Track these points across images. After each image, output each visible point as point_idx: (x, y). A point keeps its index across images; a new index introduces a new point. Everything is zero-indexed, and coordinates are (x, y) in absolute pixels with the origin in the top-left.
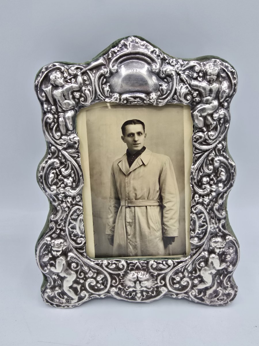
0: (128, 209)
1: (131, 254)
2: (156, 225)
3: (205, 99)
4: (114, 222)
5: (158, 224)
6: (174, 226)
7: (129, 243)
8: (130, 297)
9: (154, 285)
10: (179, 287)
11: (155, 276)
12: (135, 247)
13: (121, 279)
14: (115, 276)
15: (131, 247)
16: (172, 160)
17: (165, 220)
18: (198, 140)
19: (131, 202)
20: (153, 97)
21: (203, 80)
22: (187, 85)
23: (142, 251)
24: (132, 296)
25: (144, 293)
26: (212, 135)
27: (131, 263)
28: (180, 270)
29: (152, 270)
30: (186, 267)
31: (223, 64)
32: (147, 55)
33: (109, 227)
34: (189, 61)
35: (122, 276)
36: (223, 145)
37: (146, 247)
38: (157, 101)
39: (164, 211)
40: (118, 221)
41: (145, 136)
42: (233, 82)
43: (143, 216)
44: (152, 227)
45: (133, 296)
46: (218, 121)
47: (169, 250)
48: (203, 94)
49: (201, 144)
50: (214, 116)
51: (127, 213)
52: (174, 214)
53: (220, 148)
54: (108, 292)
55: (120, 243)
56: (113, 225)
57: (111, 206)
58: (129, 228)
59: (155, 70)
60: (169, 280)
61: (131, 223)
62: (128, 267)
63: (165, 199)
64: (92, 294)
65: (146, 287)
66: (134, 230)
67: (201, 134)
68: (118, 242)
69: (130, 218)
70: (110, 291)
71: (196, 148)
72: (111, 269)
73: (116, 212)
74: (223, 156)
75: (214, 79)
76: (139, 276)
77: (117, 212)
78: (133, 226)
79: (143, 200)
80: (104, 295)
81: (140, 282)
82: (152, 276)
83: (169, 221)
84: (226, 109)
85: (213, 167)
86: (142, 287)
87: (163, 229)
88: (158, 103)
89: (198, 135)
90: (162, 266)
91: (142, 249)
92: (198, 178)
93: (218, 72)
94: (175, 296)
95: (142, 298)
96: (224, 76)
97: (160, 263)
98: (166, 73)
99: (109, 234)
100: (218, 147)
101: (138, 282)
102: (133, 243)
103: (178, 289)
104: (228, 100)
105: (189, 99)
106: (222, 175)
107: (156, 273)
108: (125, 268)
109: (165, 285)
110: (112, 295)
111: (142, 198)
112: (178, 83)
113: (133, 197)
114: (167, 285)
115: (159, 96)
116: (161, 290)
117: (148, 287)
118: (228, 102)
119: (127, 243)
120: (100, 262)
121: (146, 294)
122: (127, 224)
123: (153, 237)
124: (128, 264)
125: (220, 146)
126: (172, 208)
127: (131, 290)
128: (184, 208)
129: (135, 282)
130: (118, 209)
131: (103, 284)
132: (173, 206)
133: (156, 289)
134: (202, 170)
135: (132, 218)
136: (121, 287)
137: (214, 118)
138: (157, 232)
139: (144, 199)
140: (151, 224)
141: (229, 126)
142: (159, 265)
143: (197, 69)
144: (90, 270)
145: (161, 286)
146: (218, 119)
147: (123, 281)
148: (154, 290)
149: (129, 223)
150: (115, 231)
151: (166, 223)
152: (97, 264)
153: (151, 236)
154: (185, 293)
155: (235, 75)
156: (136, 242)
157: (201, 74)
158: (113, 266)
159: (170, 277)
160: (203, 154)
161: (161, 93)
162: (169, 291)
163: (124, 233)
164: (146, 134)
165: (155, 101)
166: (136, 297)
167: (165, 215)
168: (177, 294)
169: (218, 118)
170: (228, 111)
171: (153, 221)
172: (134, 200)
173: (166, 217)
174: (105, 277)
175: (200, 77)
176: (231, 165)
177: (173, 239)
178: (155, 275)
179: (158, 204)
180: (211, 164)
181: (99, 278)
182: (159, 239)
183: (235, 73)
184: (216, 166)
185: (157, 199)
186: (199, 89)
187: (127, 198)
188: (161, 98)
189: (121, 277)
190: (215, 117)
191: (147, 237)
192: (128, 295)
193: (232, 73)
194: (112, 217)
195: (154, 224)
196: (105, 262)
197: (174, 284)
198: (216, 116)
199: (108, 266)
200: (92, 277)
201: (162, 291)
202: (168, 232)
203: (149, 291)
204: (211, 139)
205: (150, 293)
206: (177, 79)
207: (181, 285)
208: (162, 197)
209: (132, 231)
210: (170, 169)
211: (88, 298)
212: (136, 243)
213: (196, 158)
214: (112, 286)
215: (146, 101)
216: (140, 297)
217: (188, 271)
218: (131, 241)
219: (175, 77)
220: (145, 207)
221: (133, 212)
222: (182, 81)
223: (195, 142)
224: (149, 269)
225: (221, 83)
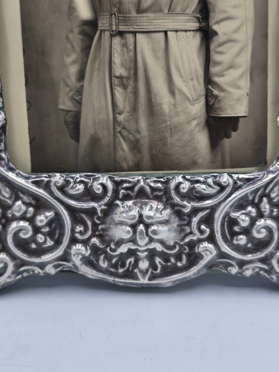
0: (117, 41)
1: (125, 165)
2: (191, 83)
4: (81, 76)
5: (195, 81)
6: (238, 88)
7: (119, 135)
8: (121, 270)
9: (183, 239)
10: (246, 245)
11: (184, 214)
12: (135, 146)
13: (98, 222)
14: (84, 216)
15: (125, 146)
17: (214, 70)
19: (126, 20)
23: (153, 157)
24: (125, 269)
25: (158, 260)
27: (123, 182)
28: (251, 198)
29: (177, 199)
30: (267, 191)
33: (67, 89)
35: (100, 214)
37: (165, 144)
39: (212, 46)
40: (92, 75)
43: (157, 59)
44: (181, 92)
45: (128, 268)
47: (222, 154)
51: (115, 51)
52: (238, 54)
54: (65, 257)
55: (96, 134)
56: (79, 85)
57: (72, 31)
58: (119, 93)
60: (222, 225)
61: (124, 80)
62: (116, 192)
63: (214, 12)
64: (24, 263)
65: (162, 242)
66: (132, 98)
68: (92, 132)
69: (123, 65)
70: (70, 254)
72: (72, 197)
73: (86, 49)
76: (146, 212)
77: (89, 47)
78: (130, 89)
79: (158, 15)
80: (56, 267)
81: (147, 226)
82: (179, 213)
83: (225, 73)
86: (151, 240)
87: (208, 95)
90: (204, 190)
91: (154, 151)
94: (234, 270)
95: (152, 273)
97: (198, 182)
99: (68, 109)
101: (141, 227)
102: (131, 134)
103: (244, 250)
107: (188, 206)
108: (110, 194)
109: (211, 239)
110: (74, 265)
111: (155, 8)
113: (130, 6)
114: (215, 236)
116: (200, 250)
117: (168, 243)
119: (115, 135)
120: (43, 178)
121: (162, 263)
122: (116, 81)
123: (182, 118)
124: (117, 184)
126: (235, 36)
127: (123, 249)
128: (265, 36)
129: (134, 227)
130: (92, 39)
131: (51, 235)
132: (236, 31)
133: (187, 248)
135: (128, 65)
136: (98, 244)
138: (193, 105)
139: (161, 11)
140: (178, 82)
142: (196, 185)
144: (17, 198)
145: (200, 241)
147: (103, 230)
148: (183, 253)
149: (121, 78)
150: (84, 102)
151: (216, 79)
152: (37, 183)
153: (177, 114)
154: (262, 260)
156: (138, 132)
158: (79, 190)
159: (224, 218)
162: (222, 255)
163: (108, 108)
166: (135, 271)
167: (215, 57)
168: (242, 264)
171: (184, 75)
172: (134, 14)
173: (217, 64)
174: (58, 217)
177: (233, 122)
178: (186, 211)
179: (195, 25)
181: (42, 219)
182: (198, 124)
185: (193, 12)
187: (115, 9)
189: (99, 218)
191: (167, 118)
192: (115, 266)
194: (74, 62)
195: (184, 82)
196: (58, 178)
197: (234, 234)
199: (66, 189)
200: (23, 218)
201: (203, 253)
202: (222, 105)
203: (170, 255)
205: (173, 260)
207: (251, 239)
208: (209, 7)
209: (127, 102)
211: (13, 273)
212: (138, 136)
214: (74, 241)
216: (147, 271)
217: (270, 200)
218: (124, 128)
220: (162, 35)
221: (132, 47)
224: (169, 198)
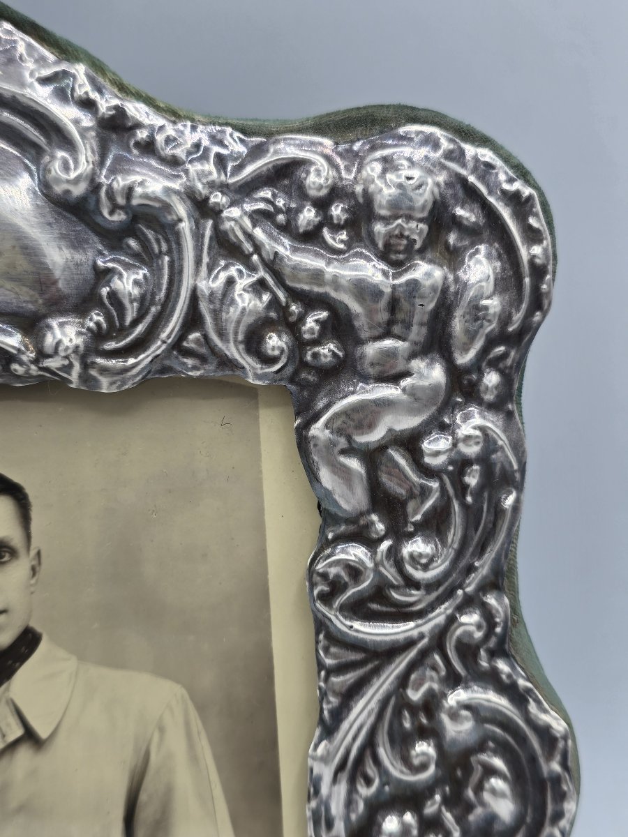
3: (372, 350)
16: (201, 708)
18: (336, 587)
20: (58, 343)
21: (349, 244)
22: (262, 273)
26: (424, 561)
31: (462, 153)
32: (19, 103)
34: (271, 134)
36: (488, 615)
38: (86, 366)
41: (34, 563)
42: (525, 252)
46: (449, 474)
48: (357, 324)
49: (358, 609)
50: (426, 446)
53: (470, 634)
59: (65, 186)
67: (356, 553)
71: (336, 640)
74: (492, 679)
75: (416, 237)
84: (494, 407)
85: (440, 748)
88: (93, 373)
89: (338, 562)
92: (353, 817)
93: (435, 202)
96: (473, 219)
98: (135, 202)
100: (459, 632)
104: (504, 356)
105: (277, 353)
106: (494, 792)
112: (206, 259)
115: (98, 336)
118: (501, 366)
125: (471, 620)
134: (371, 770)
137: (427, 460)
141: (518, 501)
143: (317, 179)
146: (451, 468)
155: (536, 215)
157: (337, 211)
160: (376, 672)
161: (109, 318)
164: (39, 554)
165: (71, 366)
169: (451, 462)
170: (510, 415)
175: (336, 228)
176: (545, 733)
180: (420, 733)
183: (533, 206)
184: (454, 741)
186: (333, 294)
188: (111, 345)
190: (437, 454)
193: (519, 204)
198: (436, 447)
204: (415, 585)
206: (198, 236)
210: (194, 758)
213: (335, 694)
215: (21, 363)
219: (185, 227)
222: (227, 247)
223: (326, 598)
225: (453, 258)
